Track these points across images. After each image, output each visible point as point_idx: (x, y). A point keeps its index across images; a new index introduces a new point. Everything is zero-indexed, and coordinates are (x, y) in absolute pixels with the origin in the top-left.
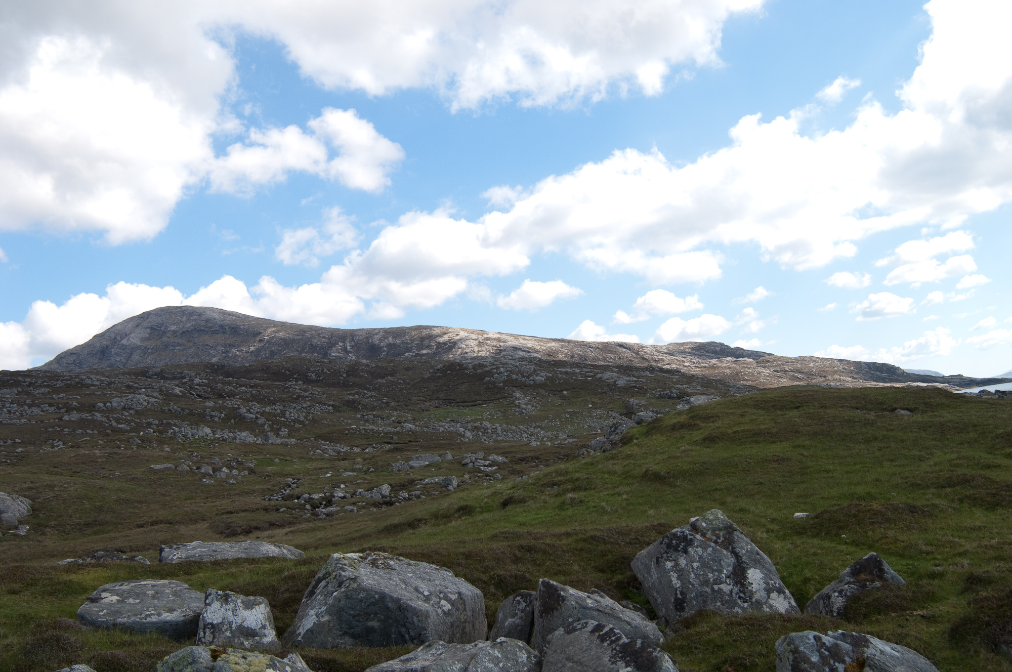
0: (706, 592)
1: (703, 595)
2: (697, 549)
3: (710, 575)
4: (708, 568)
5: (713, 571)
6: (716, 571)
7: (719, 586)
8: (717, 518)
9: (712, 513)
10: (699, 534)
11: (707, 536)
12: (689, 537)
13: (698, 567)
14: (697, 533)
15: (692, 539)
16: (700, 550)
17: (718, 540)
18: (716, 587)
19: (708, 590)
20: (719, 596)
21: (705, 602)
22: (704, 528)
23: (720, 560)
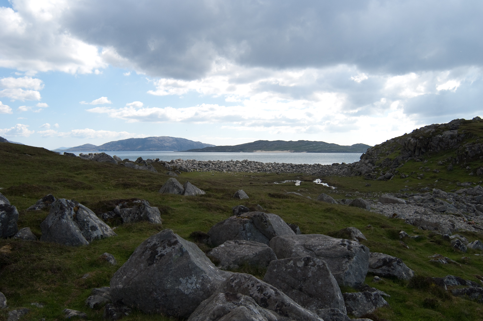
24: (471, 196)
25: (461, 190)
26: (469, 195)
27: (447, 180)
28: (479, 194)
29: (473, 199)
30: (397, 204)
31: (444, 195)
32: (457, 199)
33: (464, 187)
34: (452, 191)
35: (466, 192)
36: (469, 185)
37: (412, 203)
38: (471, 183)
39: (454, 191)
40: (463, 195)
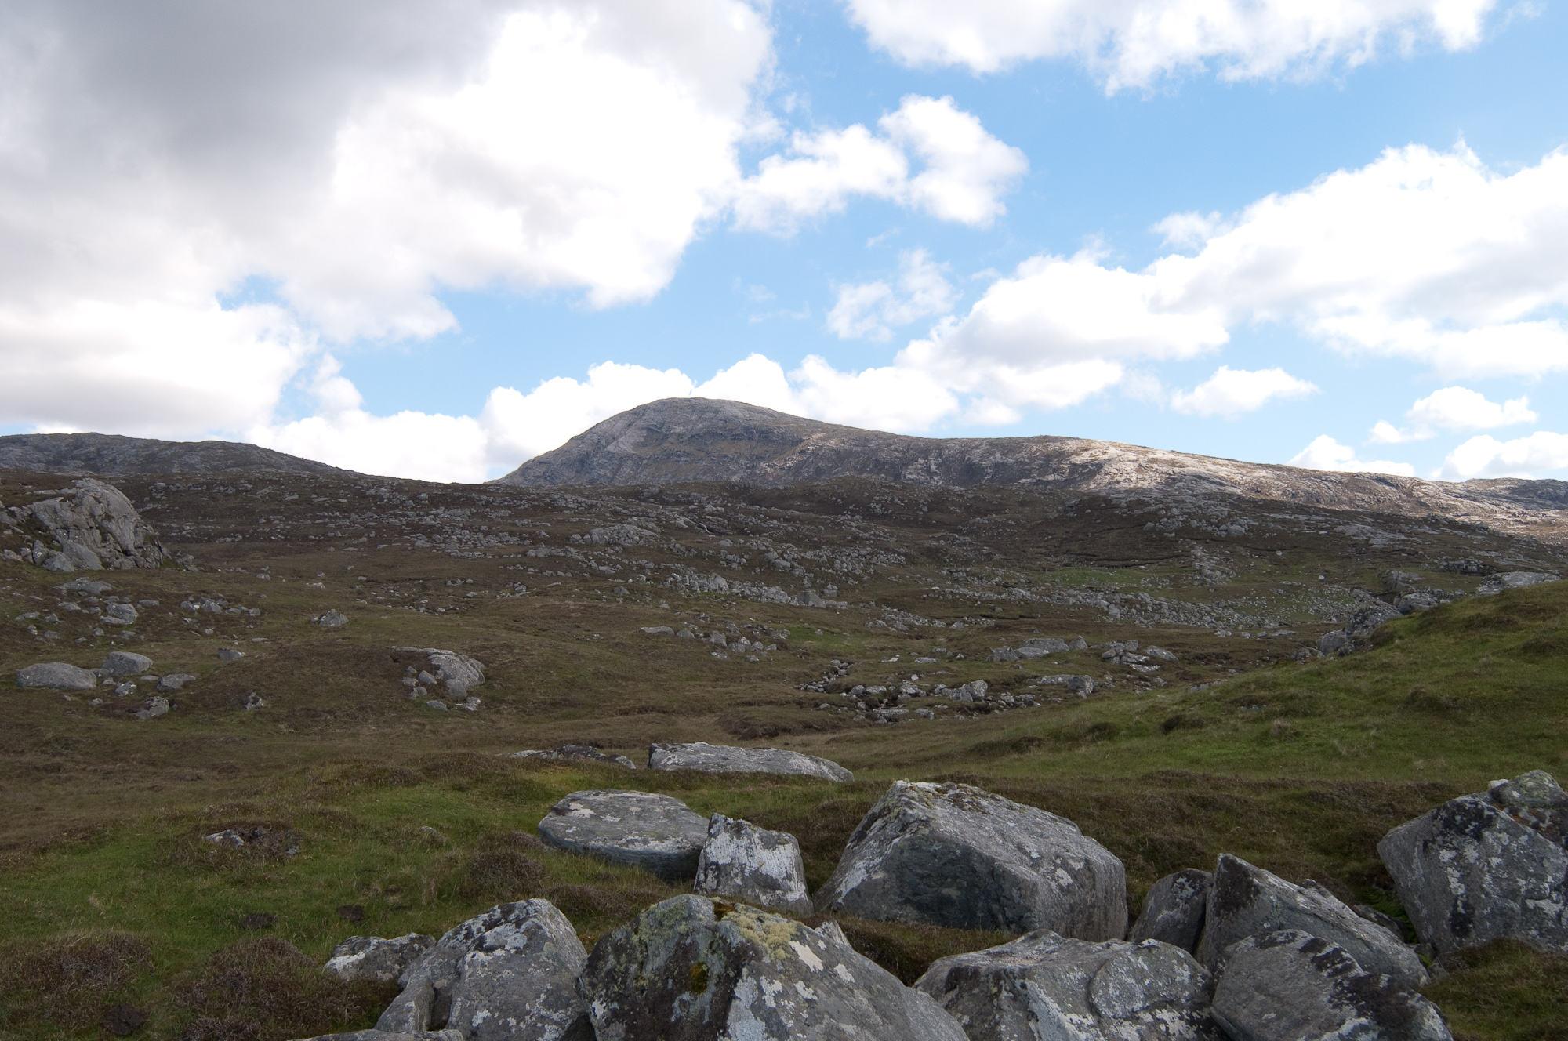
0: (1511, 909)
1: (1506, 914)
2: (1500, 835)
3: (1522, 882)
4: (1517, 868)
5: (1527, 875)
6: (1532, 875)
7: (1537, 902)
8: (1541, 786)
9: (1532, 777)
10: (1506, 809)
11: (1521, 815)
12: (1487, 813)
13: (1499, 866)
14: (1502, 808)
15: (1491, 816)
16: (1505, 838)
17: (1541, 824)
18: (1531, 904)
19: (1516, 907)
20: (1536, 918)
21: (1507, 926)
22: (1515, 800)
23: (1542, 859)
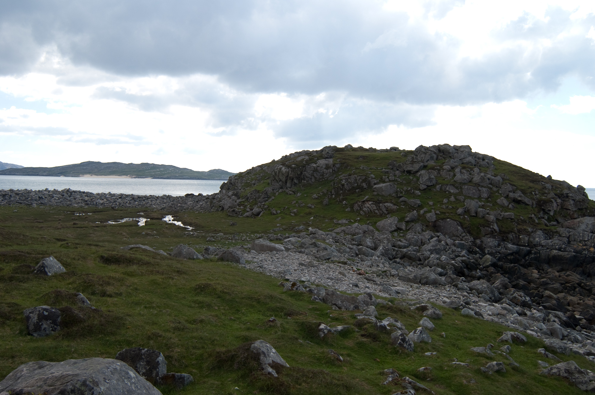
24: (350, 236)
25: (338, 230)
26: (348, 234)
27: (324, 217)
28: (358, 234)
29: (353, 240)
30: (275, 252)
31: (322, 236)
32: (336, 240)
33: (342, 225)
34: (329, 231)
35: (345, 232)
36: (347, 222)
37: (291, 249)
38: (349, 220)
39: (331, 231)
40: (342, 234)
